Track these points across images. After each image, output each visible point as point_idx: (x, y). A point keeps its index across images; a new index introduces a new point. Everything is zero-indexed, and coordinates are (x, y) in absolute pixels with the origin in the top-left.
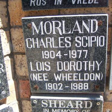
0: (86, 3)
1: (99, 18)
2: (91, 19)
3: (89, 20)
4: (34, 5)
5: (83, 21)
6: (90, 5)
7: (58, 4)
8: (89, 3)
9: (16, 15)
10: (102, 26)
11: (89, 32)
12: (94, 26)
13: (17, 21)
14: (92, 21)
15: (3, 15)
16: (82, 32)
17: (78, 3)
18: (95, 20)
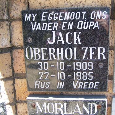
0: (87, 88)
1: (98, 103)
2: (91, 103)
3: (89, 104)
4: (39, 87)
5: (83, 104)
6: (90, 90)
7: (60, 88)
8: (89, 88)
9: (22, 92)
10: (101, 109)
11: (89, 114)
12: (94, 108)
13: (23, 97)
14: (92, 104)
15: (9, 92)
16: (82, 113)
17: (79, 88)
18: (94, 104)
